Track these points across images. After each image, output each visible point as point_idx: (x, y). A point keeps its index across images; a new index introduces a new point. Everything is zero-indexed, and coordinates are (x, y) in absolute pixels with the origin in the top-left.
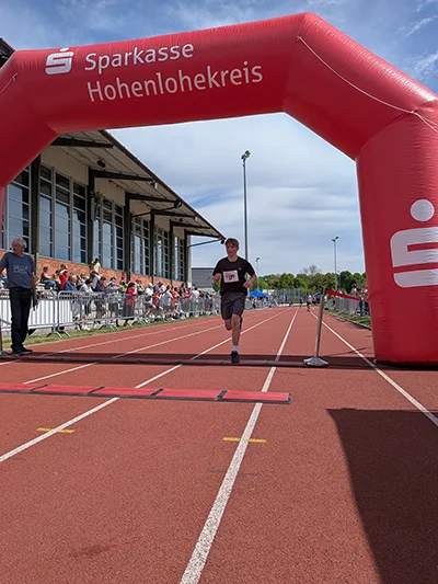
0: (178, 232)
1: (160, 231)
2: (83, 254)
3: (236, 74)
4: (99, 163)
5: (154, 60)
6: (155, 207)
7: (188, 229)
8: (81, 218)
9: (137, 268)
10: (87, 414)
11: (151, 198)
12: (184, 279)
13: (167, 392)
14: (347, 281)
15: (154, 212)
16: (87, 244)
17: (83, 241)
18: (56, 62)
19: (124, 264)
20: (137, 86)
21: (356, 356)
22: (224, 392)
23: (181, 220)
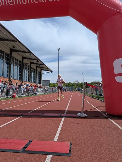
0: (39, 69)
1: (33, 69)
2: (7, 74)
4: (13, 47)
6: (32, 62)
7: (42, 69)
8: (7, 63)
9: (25, 80)
11: (30, 59)
12: (40, 83)
16: (9, 71)
17: (8, 70)
19: (21, 78)
21: (97, 111)
22: (30, 142)
23: (39, 66)
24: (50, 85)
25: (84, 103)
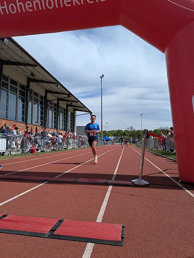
0: (70, 109)
1: (62, 108)
2: (23, 117)
4: (32, 74)
6: (59, 97)
7: (75, 108)
8: (23, 101)
9: (50, 126)
11: (57, 93)
12: (73, 131)
15: (59, 99)
16: (25, 113)
17: (23, 111)
19: (44, 124)
21: (164, 176)
22: (61, 221)
23: (71, 104)
25: (143, 164)
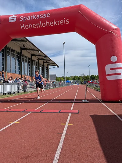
0: (46, 65)
1: (41, 65)
2: (19, 71)
3: (62, 21)
4: (23, 46)
5: (39, 18)
7: (48, 64)
10: (23, 117)
11: (38, 56)
12: (47, 78)
13: (44, 110)
14: (92, 77)
15: (39, 59)
16: (20, 69)
18: (12, 19)
19: (31, 74)
20: (34, 25)
21: (96, 99)
23: (46, 61)
24: (57, 79)
